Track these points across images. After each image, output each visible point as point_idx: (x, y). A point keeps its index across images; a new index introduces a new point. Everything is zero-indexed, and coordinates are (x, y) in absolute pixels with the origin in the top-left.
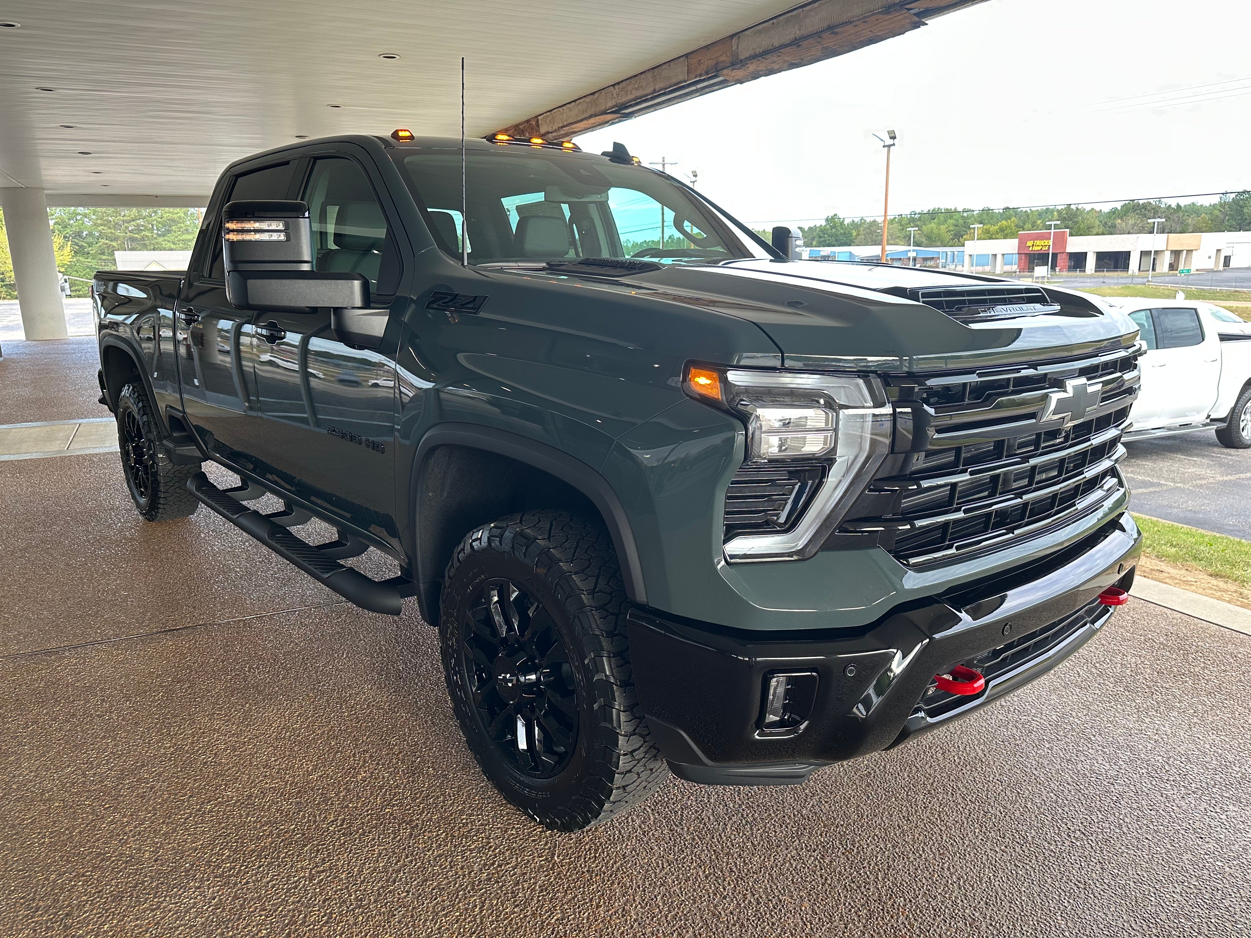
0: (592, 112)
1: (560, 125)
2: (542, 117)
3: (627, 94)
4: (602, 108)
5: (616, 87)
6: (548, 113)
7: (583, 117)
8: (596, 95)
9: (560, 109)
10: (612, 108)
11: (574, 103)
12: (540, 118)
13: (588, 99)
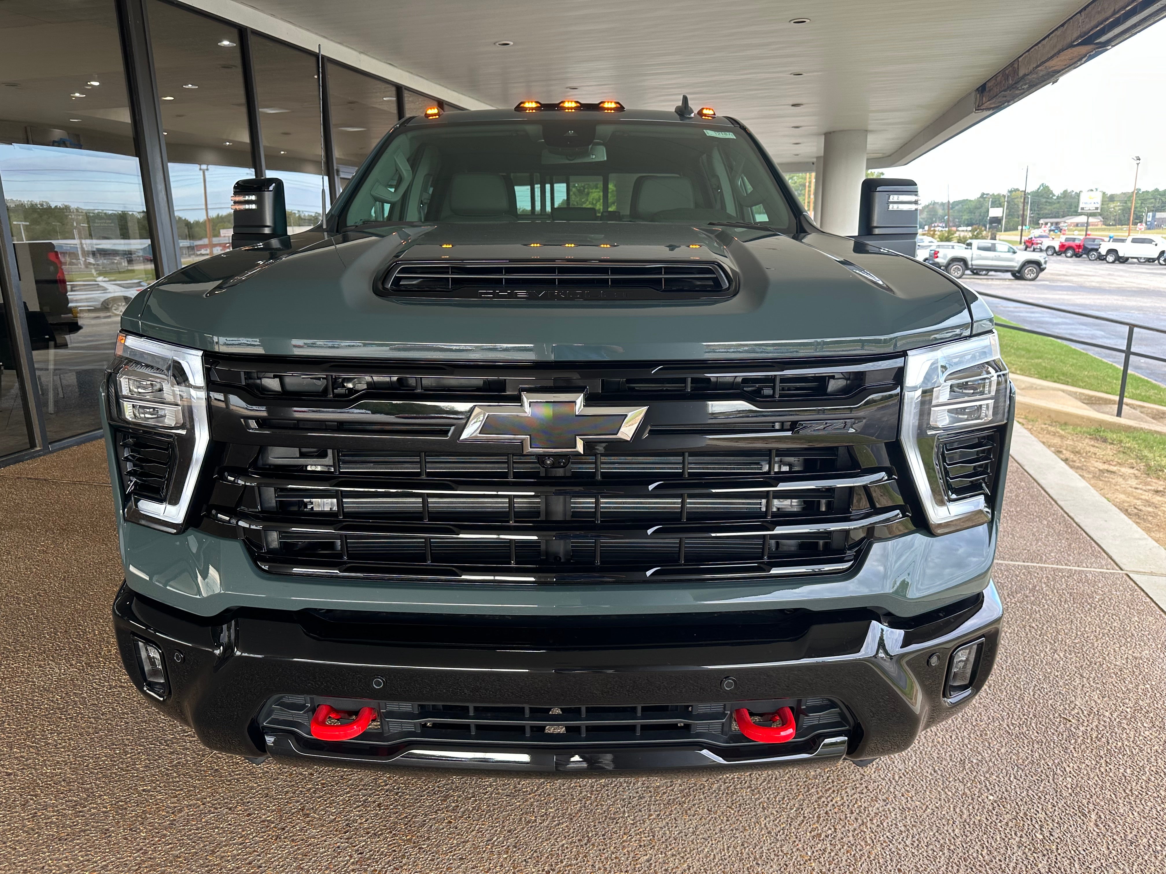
0: (1059, 47)
1: (1035, 66)
2: (1021, 58)
3: (1090, 21)
4: (1069, 40)
5: (1083, 13)
6: (1027, 53)
7: (1052, 53)
8: (1066, 26)
9: (1036, 47)
10: (1077, 39)
11: (1047, 39)
12: (1020, 59)
13: (1058, 33)
